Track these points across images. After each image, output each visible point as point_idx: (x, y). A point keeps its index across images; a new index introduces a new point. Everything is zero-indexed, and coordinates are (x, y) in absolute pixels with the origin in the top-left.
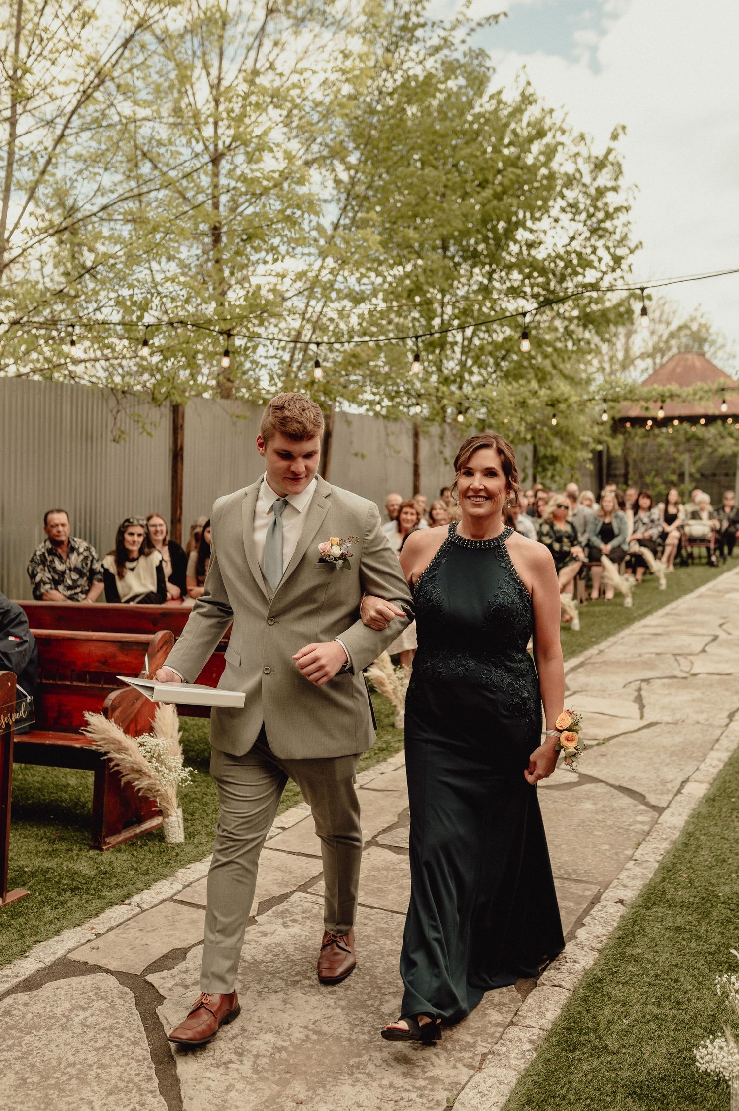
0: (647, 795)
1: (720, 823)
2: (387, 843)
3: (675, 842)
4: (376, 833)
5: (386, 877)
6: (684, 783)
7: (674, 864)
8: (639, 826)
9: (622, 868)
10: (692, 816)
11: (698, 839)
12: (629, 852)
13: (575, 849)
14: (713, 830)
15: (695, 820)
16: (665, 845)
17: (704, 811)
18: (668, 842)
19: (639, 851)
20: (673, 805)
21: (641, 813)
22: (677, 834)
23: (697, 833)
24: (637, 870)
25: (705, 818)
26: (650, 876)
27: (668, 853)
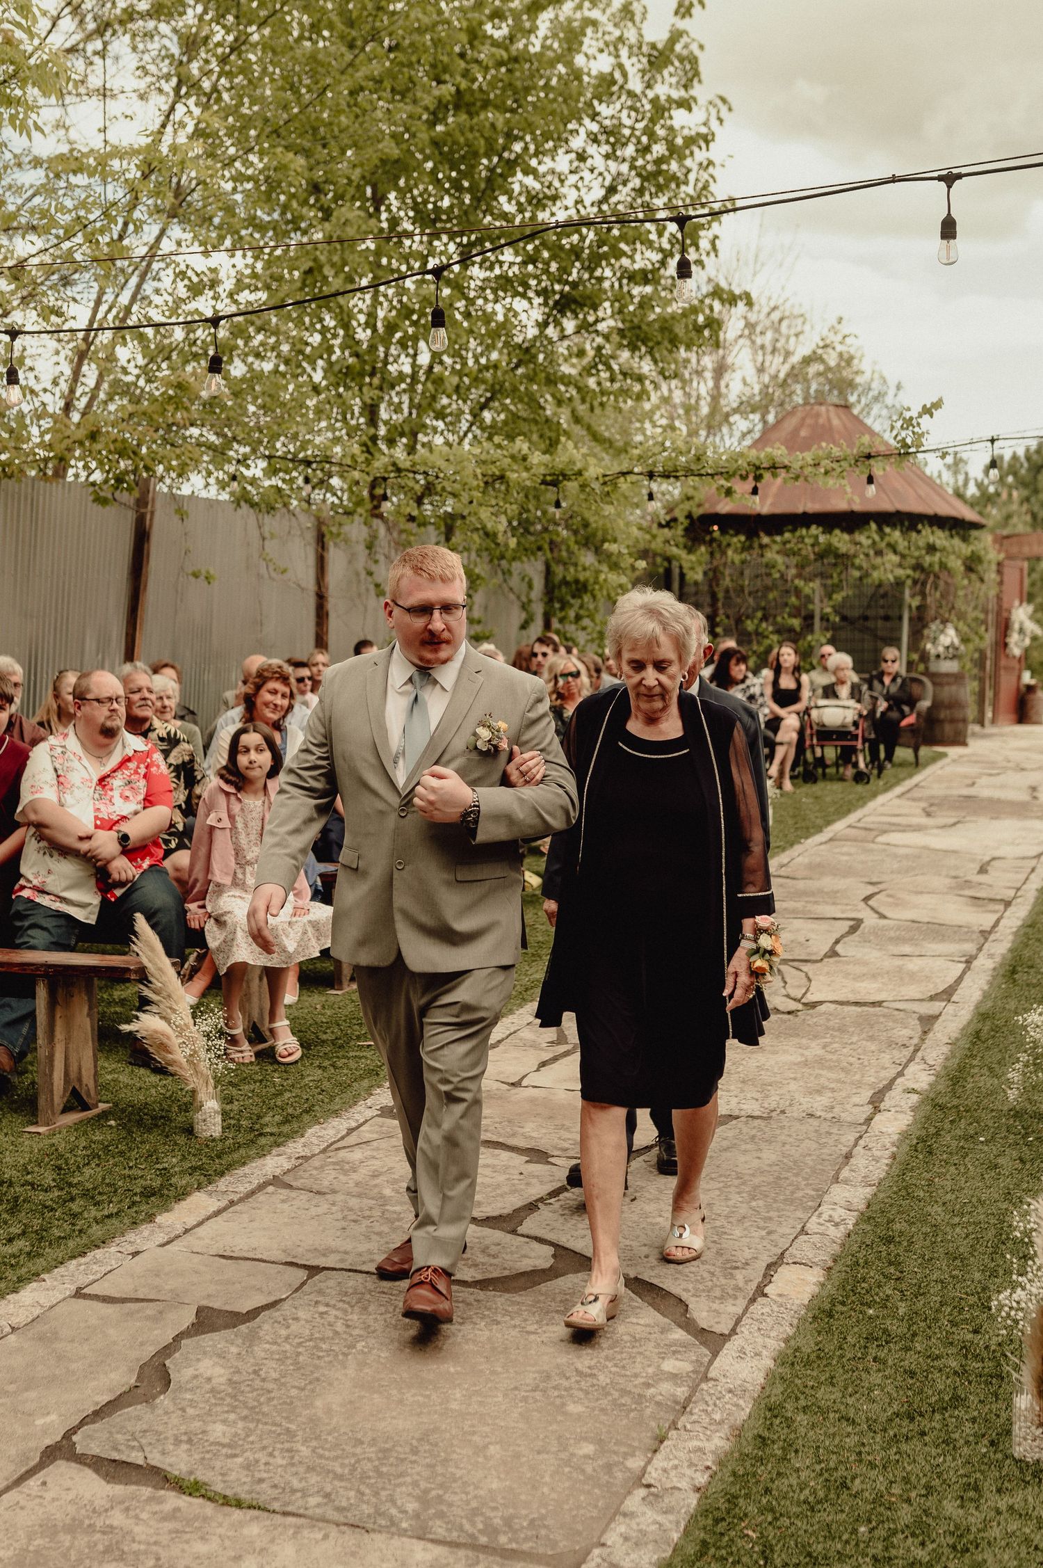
0: (692, 1303)
1: (840, 1378)
2: (95, 1449)
3: (738, 1433)
4: (75, 1421)
5: (65, 1556)
6: (772, 1267)
7: (732, 1499)
8: (666, 1387)
9: (615, 1512)
10: (781, 1360)
11: (789, 1422)
12: (635, 1463)
13: (517, 1456)
14: (827, 1395)
15: (786, 1371)
16: (718, 1442)
17: (808, 1346)
18: (725, 1430)
19: (659, 1461)
20: (743, 1329)
21: (675, 1350)
22: (746, 1408)
23: (789, 1406)
24: (648, 1518)
25: (808, 1363)
26: (675, 1536)
27: (721, 1464)
